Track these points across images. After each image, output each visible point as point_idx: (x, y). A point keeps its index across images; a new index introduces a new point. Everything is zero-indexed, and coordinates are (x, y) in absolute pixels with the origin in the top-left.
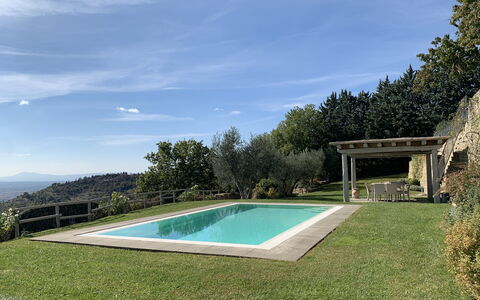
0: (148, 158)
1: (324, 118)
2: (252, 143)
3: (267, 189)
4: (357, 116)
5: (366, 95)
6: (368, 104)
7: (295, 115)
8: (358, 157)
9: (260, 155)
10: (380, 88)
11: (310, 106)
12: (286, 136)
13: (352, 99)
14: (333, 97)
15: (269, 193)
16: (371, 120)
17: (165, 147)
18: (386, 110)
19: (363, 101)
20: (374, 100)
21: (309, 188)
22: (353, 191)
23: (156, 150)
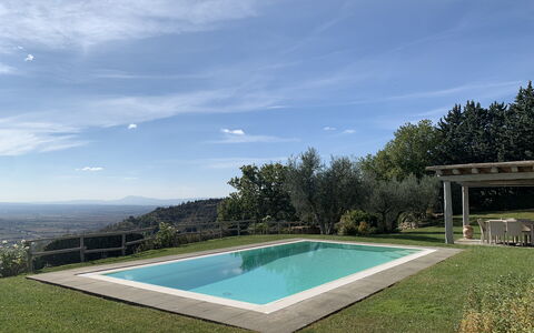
0: (231, 183)
1: (445, 136)
2: (334, 167)
3: (358, 223)
4: (487, 133)
5: (500, 107)
6: (502, 118)
7: (406, 134)
8: (472, 185)
9: (344, 181)
10: (520, 97)
11: (425, 122)
12: (394, 158)
13: (481, 112)
14: (457, 110)
15: (360, 228)
16: (506, 138)
17: (249, 172)
18: (527, 125)
19: (496, 114)
20: (511, 113)
21: (420, 223)
22: (465, 230)
23: (240, 175)
